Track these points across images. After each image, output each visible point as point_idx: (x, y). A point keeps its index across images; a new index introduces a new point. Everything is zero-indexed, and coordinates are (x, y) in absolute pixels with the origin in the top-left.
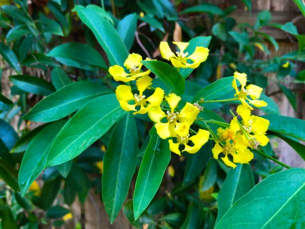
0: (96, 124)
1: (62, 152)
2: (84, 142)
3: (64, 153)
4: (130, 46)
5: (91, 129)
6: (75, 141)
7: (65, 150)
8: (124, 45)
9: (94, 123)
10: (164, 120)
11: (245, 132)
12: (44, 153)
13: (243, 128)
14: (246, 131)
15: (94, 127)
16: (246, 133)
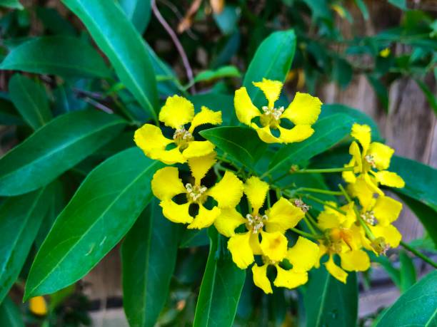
0: (107, 210)
1: (53, 270)
2: (92, 246)
3: (57, 270)
4: (144, 26)
5: (101, 220)
6: (74, 246)
7: (57, 265)
8: (133, 28)
9: (103, 209)
10: (241, 229)
11: (363, 222)
12: (15, 243)
13: (362, 218)
14: (366, 222)
15: (104, 216)
16: (364, 225)
